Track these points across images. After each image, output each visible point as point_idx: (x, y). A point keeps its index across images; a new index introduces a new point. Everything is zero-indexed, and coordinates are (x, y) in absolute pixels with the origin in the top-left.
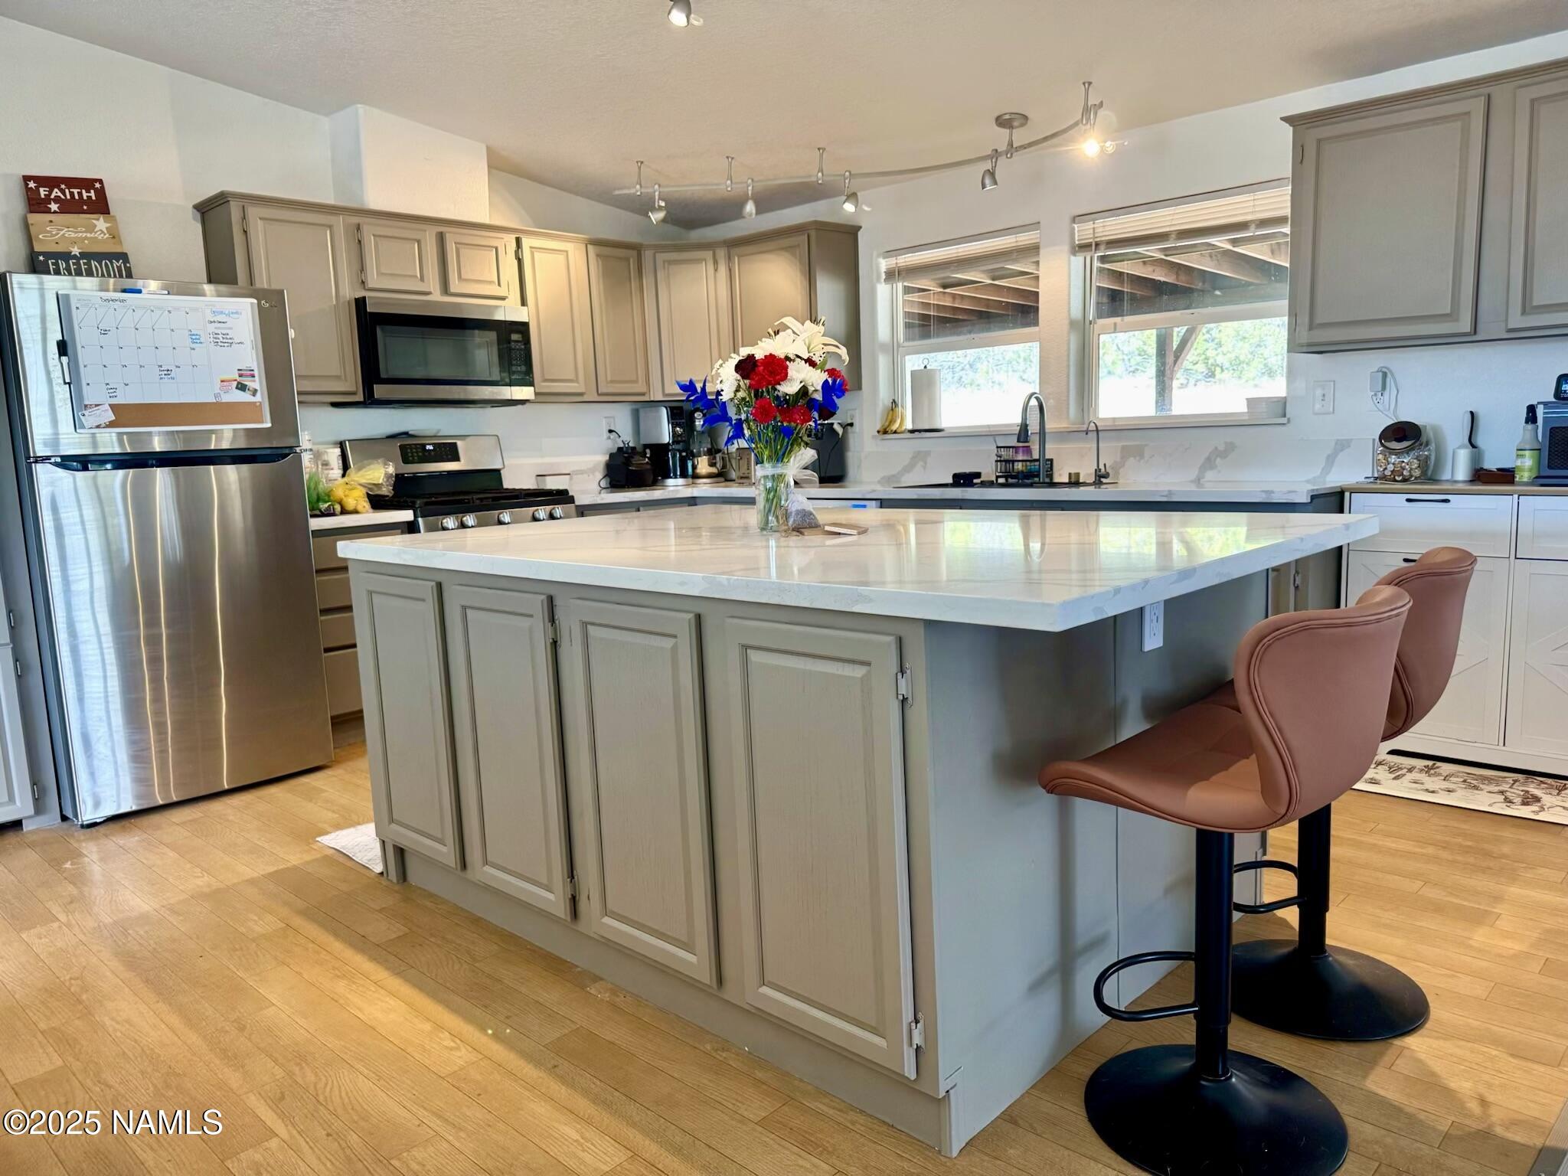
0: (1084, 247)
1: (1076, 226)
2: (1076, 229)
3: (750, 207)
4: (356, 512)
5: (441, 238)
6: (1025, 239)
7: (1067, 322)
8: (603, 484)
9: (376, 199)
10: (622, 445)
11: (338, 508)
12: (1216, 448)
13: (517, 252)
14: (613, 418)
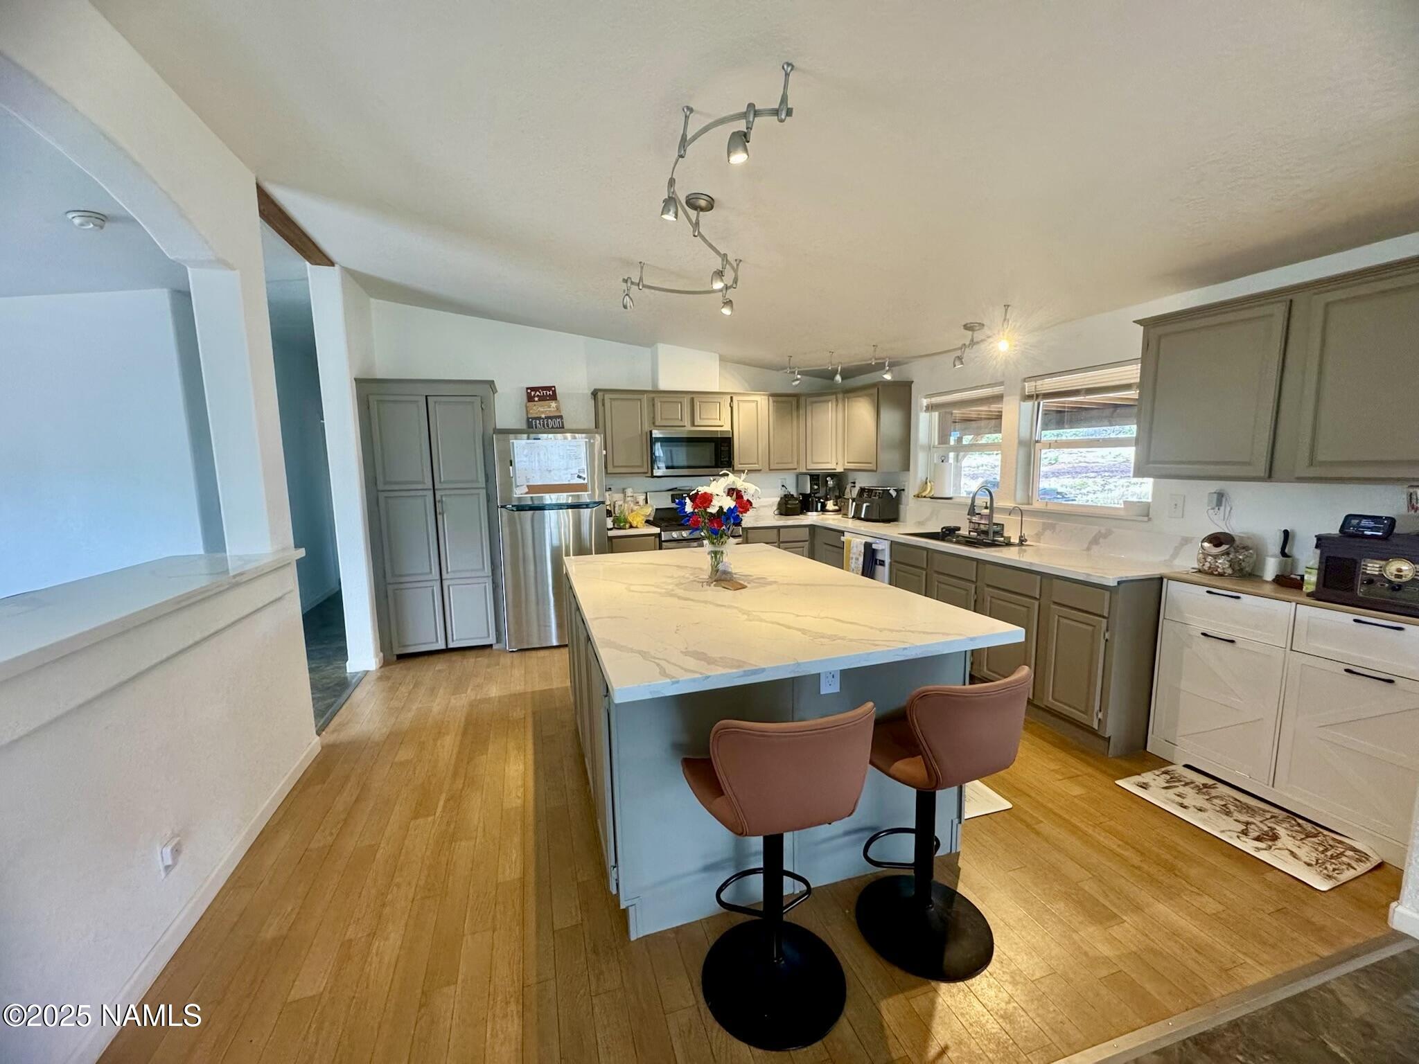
0: (1030, 397)
1: (1026, 384)
2: (1027, 386)
3: (838, 378)
4: (637, 527)
5: (692, 400)
6: (997, 390)
7: (1017, 441)
8: (776, 512)
9: (664, 385)
10: (786, 493)
11: (627, 526)
12: (1100, 532)
13: (730, 404)
14: (785, 479)
